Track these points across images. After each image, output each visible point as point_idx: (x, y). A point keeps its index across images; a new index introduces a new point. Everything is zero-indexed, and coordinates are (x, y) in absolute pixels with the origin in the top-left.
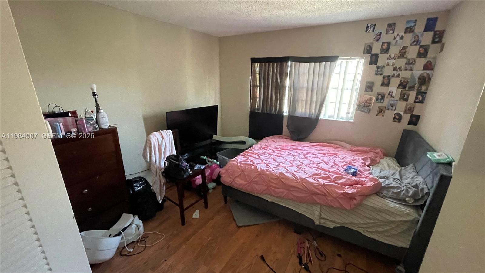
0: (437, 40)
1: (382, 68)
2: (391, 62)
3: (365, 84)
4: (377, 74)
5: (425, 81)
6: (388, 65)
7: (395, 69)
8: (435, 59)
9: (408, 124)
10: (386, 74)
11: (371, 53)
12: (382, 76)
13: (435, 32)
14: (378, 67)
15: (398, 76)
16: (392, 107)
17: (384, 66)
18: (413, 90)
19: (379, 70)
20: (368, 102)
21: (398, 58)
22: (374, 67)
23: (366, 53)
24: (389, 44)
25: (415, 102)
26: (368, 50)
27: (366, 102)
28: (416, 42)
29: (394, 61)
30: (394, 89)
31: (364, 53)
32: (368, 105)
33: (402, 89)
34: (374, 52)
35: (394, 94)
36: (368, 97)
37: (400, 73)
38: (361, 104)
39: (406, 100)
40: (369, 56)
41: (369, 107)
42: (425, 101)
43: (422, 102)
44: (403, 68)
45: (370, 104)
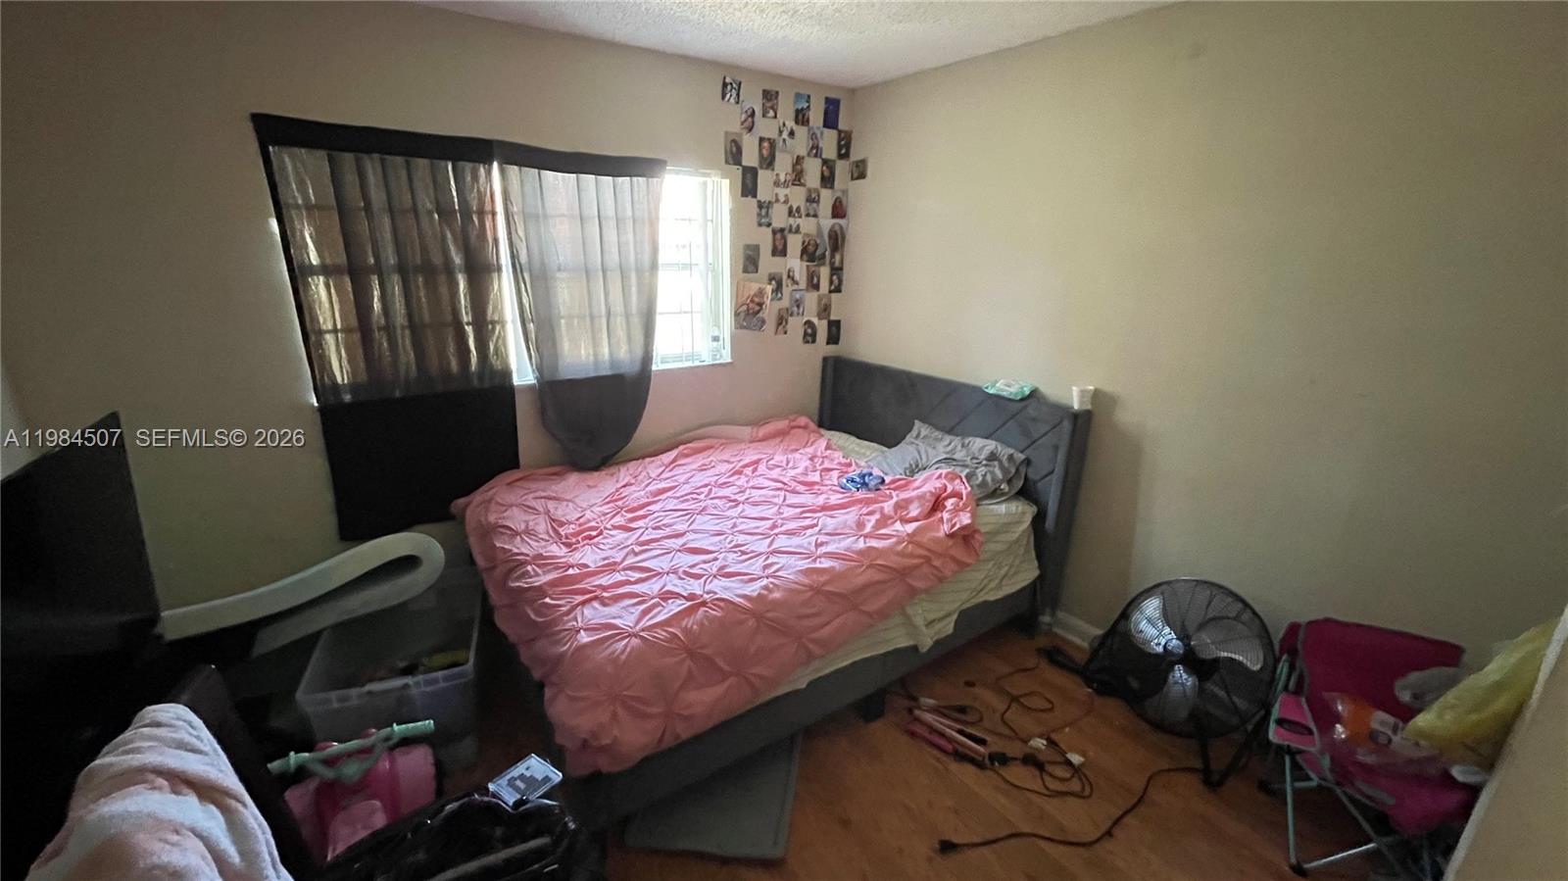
0: (843, 151)
1: (768, 208)
2: (782, 192)
3: (742, 250)
4: (760, 225)
5: (837, 240)
6: (777, 200)
7: (790, 213)
8: (845, 192)
9: (828, 343)
10: (777, 224)
11: (740, 164)
12: (770, 230)
13: (840, 132)
14: (760, 205)
15: (797, 231)
16: (798, 306)
17: (770, 202)
18: (824, 264)
19: (764, 212)
20: (757, 300)
21: (793, 184)
22: (752, 202)
23: (731, 162)
24: (772, 144)
25: (830, 292)
26: (734, 154)
27: (752, 301)
28: (816, 150)
29: (787, 191)
30: (795, 263)
31: (727, 162)
32: (757, 308)
33: (808, 261)
34: (745, 162)
35: (797, 277)
36: (755, 287)
37: (799, 221)
38: (741, 310)
39: (817, 287)
40: (737, 171)
41: (760, 314)
42: (843, 288)
43: (838, 290)
44: (803, 211)
45: (760, 305)
